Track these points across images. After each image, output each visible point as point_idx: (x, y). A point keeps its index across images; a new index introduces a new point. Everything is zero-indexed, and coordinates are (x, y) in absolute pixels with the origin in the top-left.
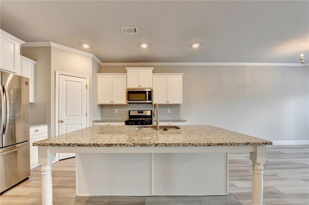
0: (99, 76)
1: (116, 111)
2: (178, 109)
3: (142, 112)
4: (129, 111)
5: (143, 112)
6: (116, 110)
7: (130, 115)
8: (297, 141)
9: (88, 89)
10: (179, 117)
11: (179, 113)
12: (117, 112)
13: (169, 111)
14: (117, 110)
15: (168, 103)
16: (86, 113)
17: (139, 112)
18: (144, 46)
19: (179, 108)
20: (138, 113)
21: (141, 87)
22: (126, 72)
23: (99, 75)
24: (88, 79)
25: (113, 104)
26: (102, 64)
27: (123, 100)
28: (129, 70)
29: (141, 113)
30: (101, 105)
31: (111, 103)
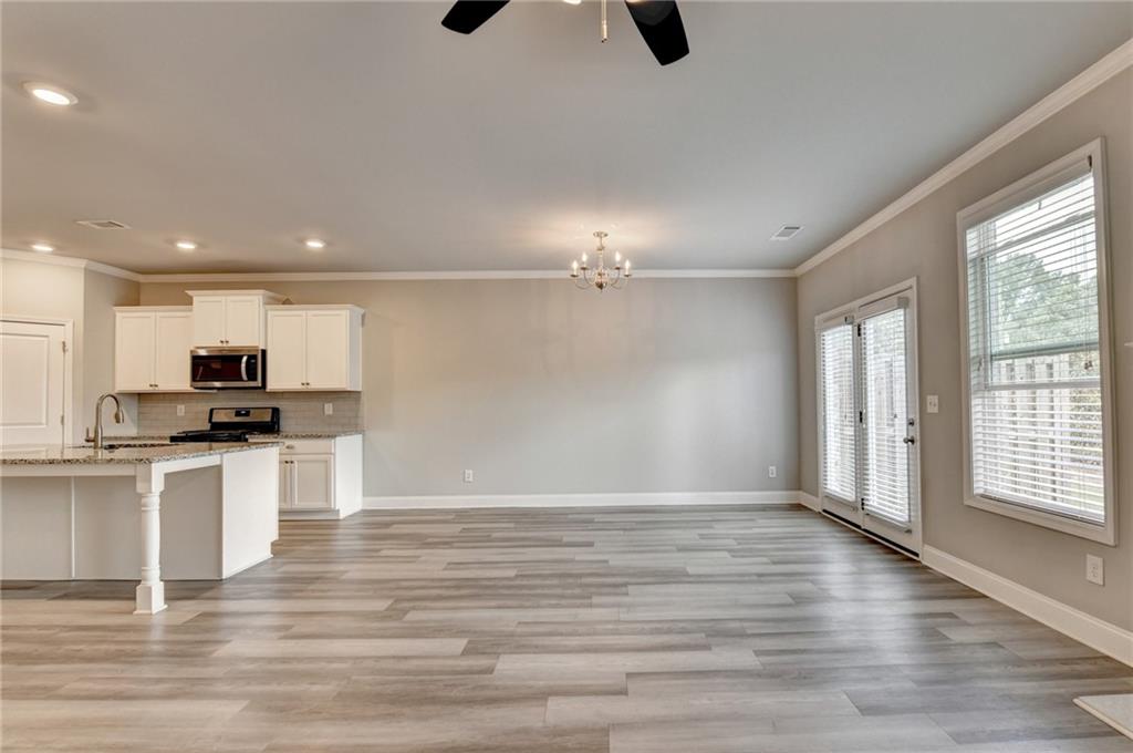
0: (118, 314)
1: (179, 410)
2: (353, 403)
3: (247, 414)
4: (212, 411)
5: (249, 412)
6: (179, 407)
7: (213, 420)
8: (709, 493)
9: (69, 354)
10: (357, 427)
11: (357, 417)
12: (183, 414)
13: (329, 409)
14: (183, 407)
15: (309, 387)
16: (63, 418)
17: (238, 414)
19: (358, 399)
20: (236, 415)
21: (229, 345)
22: (189, 301)
23: (122, 312)
24: (69, 326)
25: (157, 390)
26: (141, 278)
27: (181, 380)
28: (199, 298)
29: (243, 415)
30: (139, 394)
31: (151, 388)
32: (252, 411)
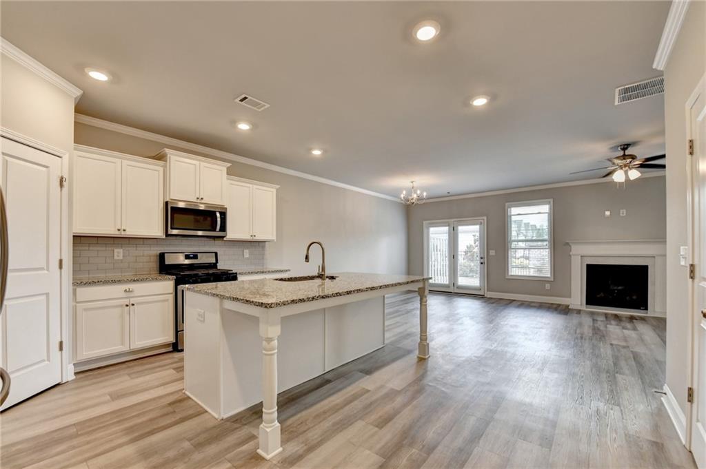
0: (75, 153)
1: (116, 254)
2: (261, 249)
3: (195, 257)
4: (162, 254)
5: (197, 255)
6: (116, 250)
7: (167, 263)
9: (66, 190)
10: (263, 266)
11: (263, 258)
12: (121, 258)
13: (247, 253)
14: (121, 250)
15: (254, 238)
16: (61, 262)
17: (187, 257)
18: (244, 126)
19: (264, 247)
21: (203, 202)
23: (77, 150)
24: (66, 158)
28: (174, 156)
29: (191, 258)
31: (117, 233)
32: (199, 255)
